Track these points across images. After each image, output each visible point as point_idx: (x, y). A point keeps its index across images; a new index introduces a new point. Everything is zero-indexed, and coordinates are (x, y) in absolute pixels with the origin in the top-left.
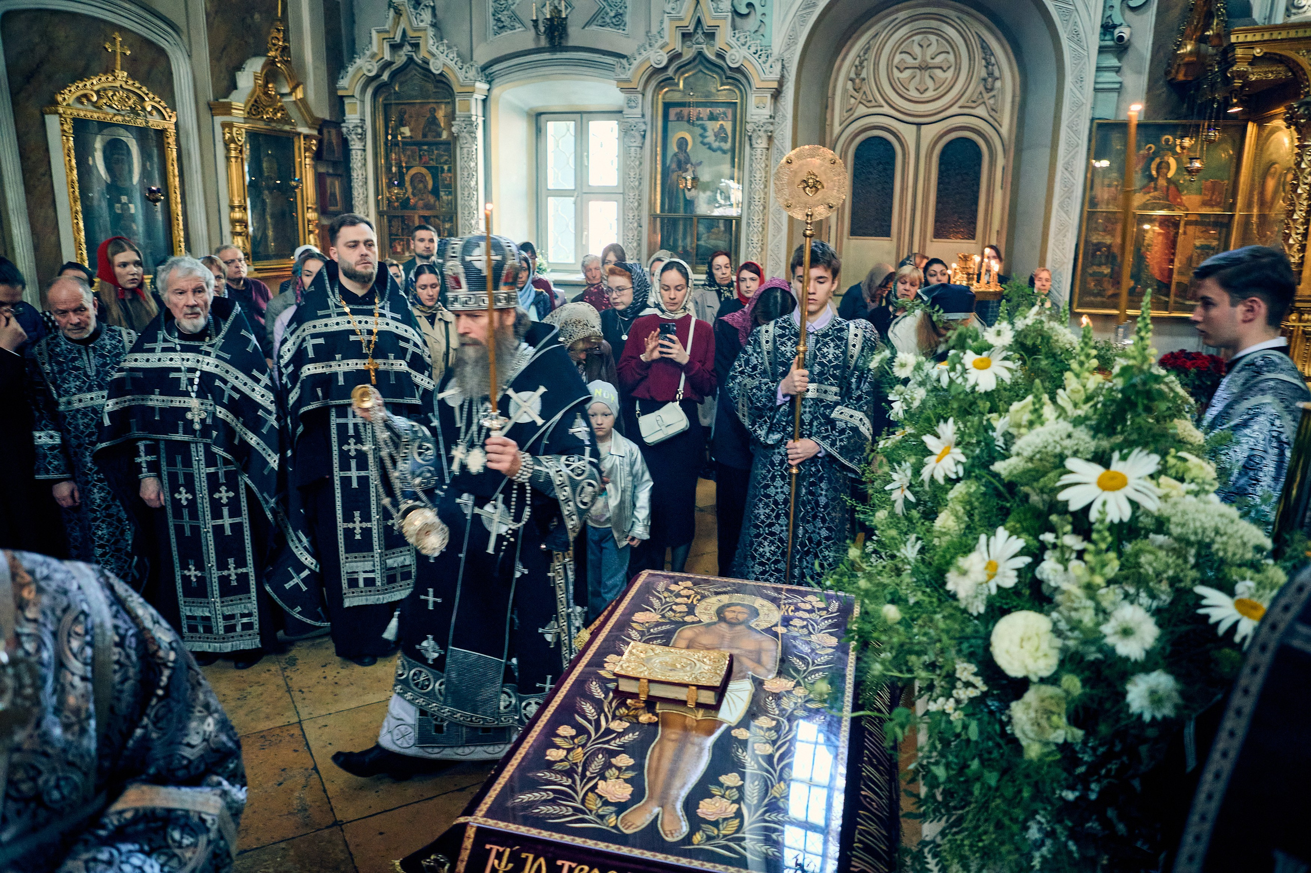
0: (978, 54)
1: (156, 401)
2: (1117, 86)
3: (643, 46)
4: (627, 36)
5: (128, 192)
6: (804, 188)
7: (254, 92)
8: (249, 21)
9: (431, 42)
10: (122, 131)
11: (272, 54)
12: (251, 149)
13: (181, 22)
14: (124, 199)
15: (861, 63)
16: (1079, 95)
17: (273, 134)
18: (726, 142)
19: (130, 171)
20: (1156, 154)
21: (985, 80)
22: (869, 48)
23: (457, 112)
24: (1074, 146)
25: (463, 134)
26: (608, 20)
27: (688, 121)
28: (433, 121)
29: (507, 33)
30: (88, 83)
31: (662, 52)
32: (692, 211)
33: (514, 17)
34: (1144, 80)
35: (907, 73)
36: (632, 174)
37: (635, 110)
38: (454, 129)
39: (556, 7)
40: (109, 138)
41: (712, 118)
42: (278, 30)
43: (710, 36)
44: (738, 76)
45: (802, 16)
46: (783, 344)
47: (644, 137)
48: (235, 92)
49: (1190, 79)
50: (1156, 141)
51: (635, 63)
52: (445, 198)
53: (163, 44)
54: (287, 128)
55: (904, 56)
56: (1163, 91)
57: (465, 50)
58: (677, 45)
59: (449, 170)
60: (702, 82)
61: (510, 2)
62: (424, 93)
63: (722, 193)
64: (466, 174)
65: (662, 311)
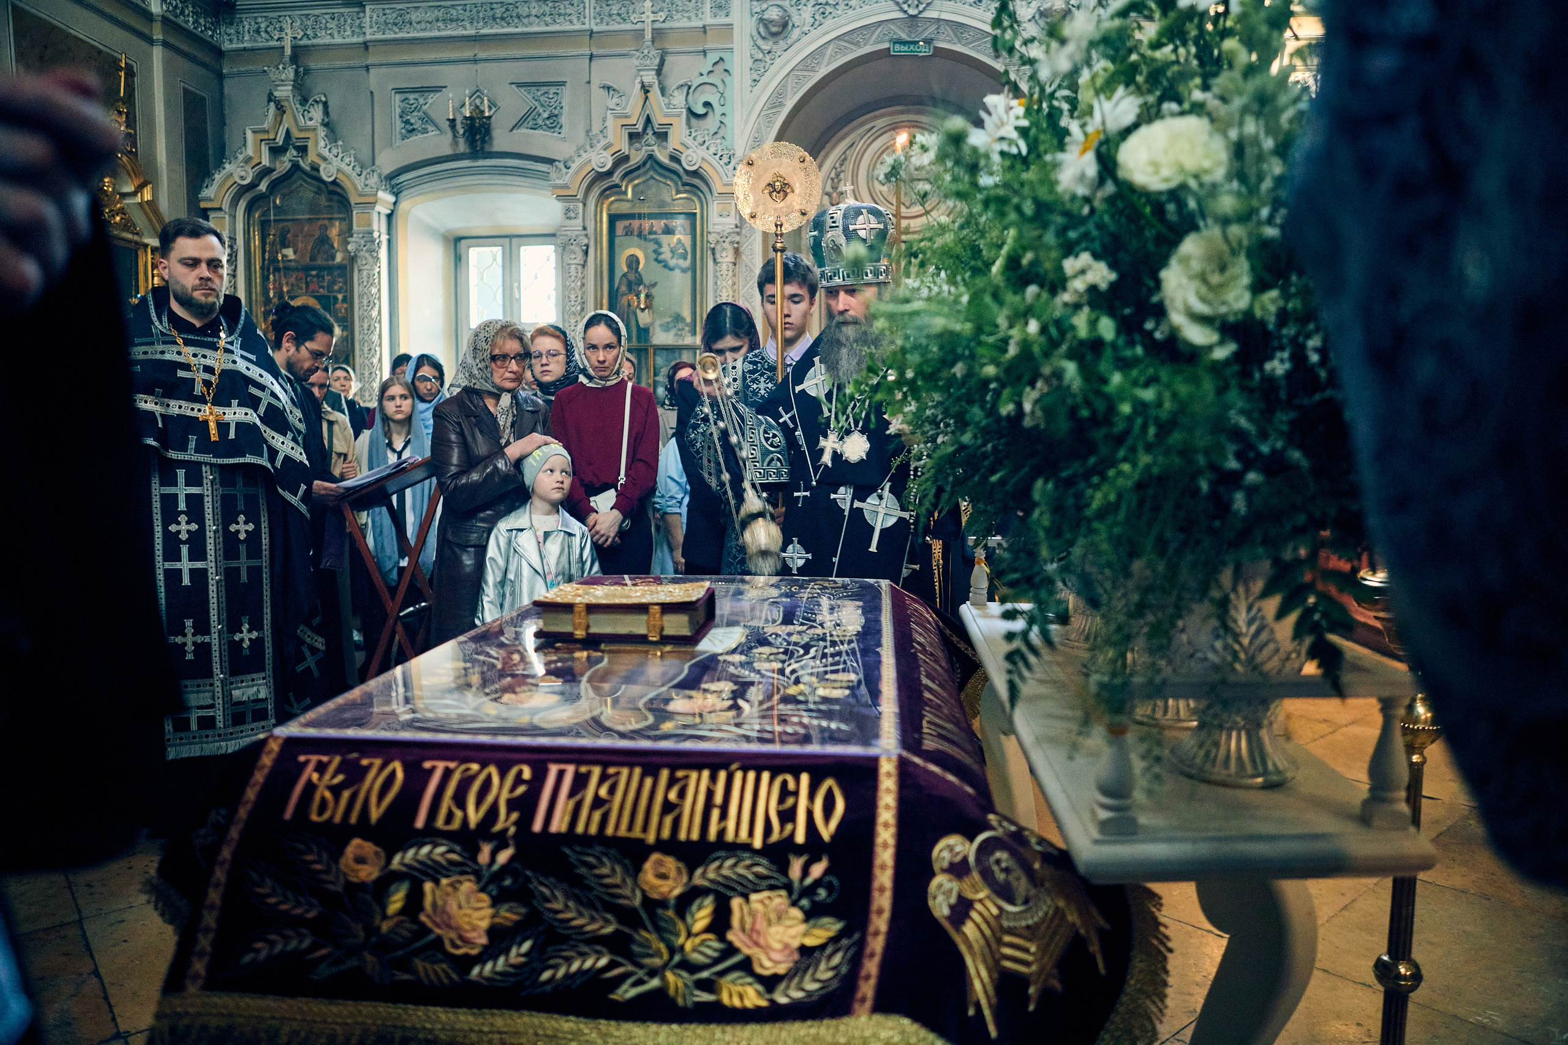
3: (583, 147)
4: (564, 139)
6: (770, 194)
9: (322, 143)
15: (838, 175)
18: (685, 258)
22: (845, 159)
23: (355, 228)
25: (362, 253)
26: (540, 122)
27: (640, 235)
28: (324, 241)
29: (415, 138)
31: (605, 154)
32: (647, 340)
33: (427, 119)
36: (573, 297)
37: (574, 222)
38: (350, 247)
39: (477, 107)
41: (668, 231)
42: (118, 113)
43: (662, 136)
44: (697, 182)
45: (767, 116)
46: (754, 381)
47: (586, 253)
51: (574, 166)
54: (129, 236)
57: (365, 155)
58: (622, 145)
59: (344, 300)
60: (654, 190)
61: (421, 101)
62: (314, 208)
63: (683, 319)
64: (365, 302)
65: (590, 378)
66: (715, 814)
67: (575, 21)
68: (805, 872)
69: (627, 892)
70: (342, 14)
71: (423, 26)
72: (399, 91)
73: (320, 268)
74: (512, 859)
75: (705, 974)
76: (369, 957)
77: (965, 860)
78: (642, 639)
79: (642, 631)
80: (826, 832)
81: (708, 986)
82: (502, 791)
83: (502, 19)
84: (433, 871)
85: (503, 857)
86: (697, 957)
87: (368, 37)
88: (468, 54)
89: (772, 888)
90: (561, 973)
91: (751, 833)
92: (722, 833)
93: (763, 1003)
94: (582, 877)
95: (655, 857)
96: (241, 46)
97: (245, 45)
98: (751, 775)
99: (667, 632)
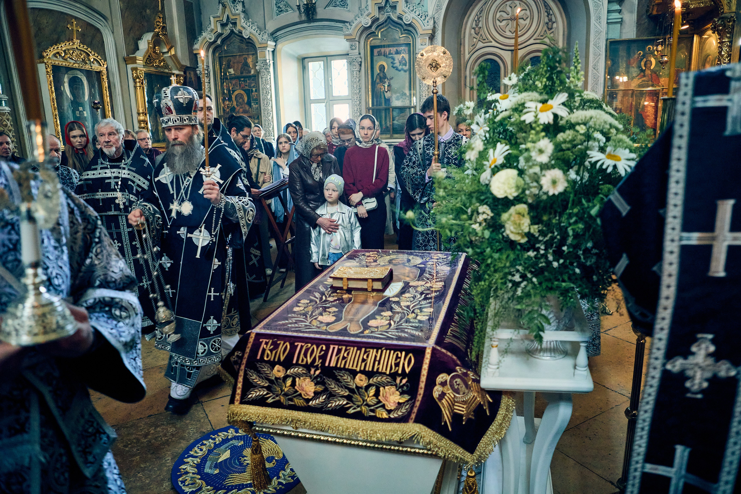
0: (543, 10)
1: (100, 195)
2: (620, 20)
3: (357, 16)
4: (349, 11)
5: (82, 105)
6: (431, 68)
7: (148, 50)
8: (144, 13)
9: (243, 21)
10: (78, 72)
11: (157, 30)
12: (148, 82)
13: (107, 14)
14: (81, 109)
15: (478, 19)
16: (598, 26)
17: (159, 74)
18: (406, 65)
19: (84, 94)
20: (644, 56)
21: (547, 23)
22: (482, 10)
24: (598, 55)
26: (338, 3)
27: (384, 55)
28: (246, 64)
29: (283, 14)
30: (60, 46)
31: (368, 18)
32: (389, 104)
33: (287, 5)
34: (635, 16)
35: (504, 23)
36: (355, 86)
37: (354, 51)
38: (257, 68)
40: (71, 76)
41: (397, 53)
42: (160, 18)
43: (394, 7)
44: (410, 29)
46: (427, 149)
47: (361, 65)
48: (138, 52)
49: (660, 13)
50: (643, 49)
51: (354, 25)
52: (254, 106)
53: (98, 26)
54: (167, 71)
55: (502, 13)
56: (645, 21)
57: (261, 25)
58: (375, 13)
59: (256, 91)
60: (391, 33)
62: (240, 50)
63: (405, 94)
64: (265, 92)
65: (360, 142)
66: (377, 363)
68: (401, 381)
69: (351, 384)
73: (244, 77)
74: (320, 373)
75: (372, 408)
76: (282, 397)
77: (446, 381)
78: (366, 290)
79: (366, 287)
80: (407, 370)
81: (373, 411)
82: (317, 353)
84: (299, 375)
85: (318, 372)
86: (370, 403)
89: (392, 385)
90: (333, 405)
91: (386, 370)
92: (378, 369)
93: (387, 417)
94: (339, 379)
95: (359, 375)
98: (388, 351)
99: (374, 288)
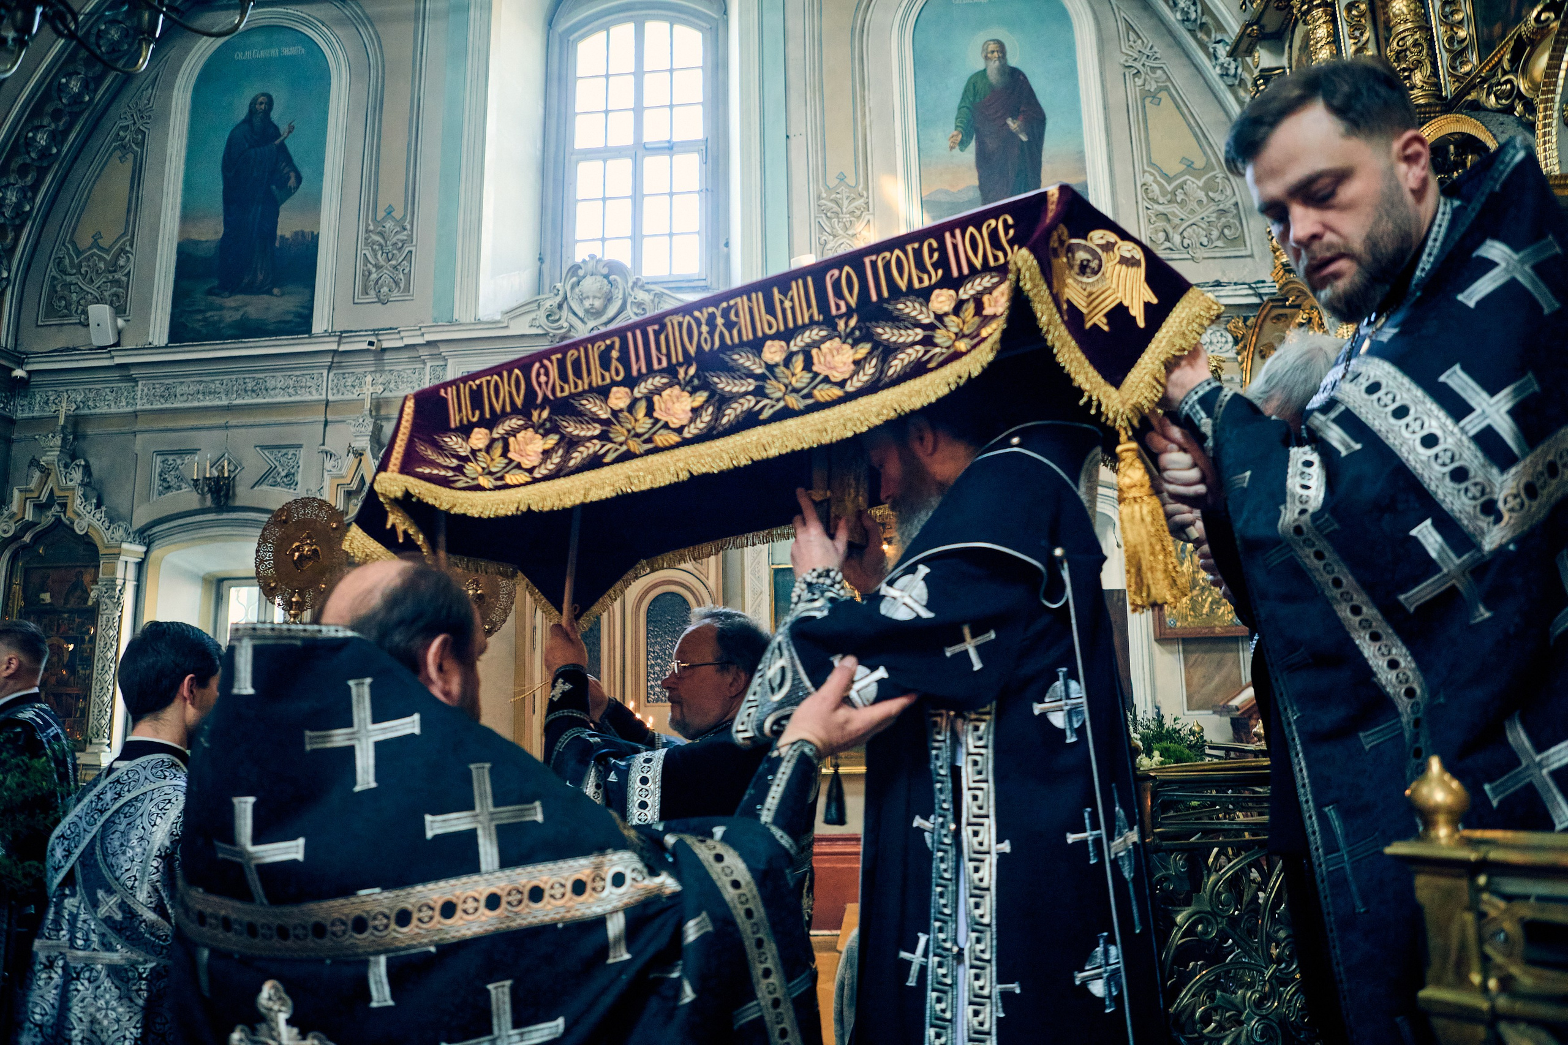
9: (78, 501)
23: (100, 576)
25: (103, 600)
26: (278, 479)
28: (78, 586)
33: (181, 477)
39: (223, 467)
52: (80, 672)
57: (126, 511)
61: (179, 462)
67: (314, 392)
70: (120, 388)
71: (185, 397)
72: (160, 453)
83: (253, 391)
87: (138, 407)
88: (222, 422)
96: (31, 415)
97: (35, 414)
